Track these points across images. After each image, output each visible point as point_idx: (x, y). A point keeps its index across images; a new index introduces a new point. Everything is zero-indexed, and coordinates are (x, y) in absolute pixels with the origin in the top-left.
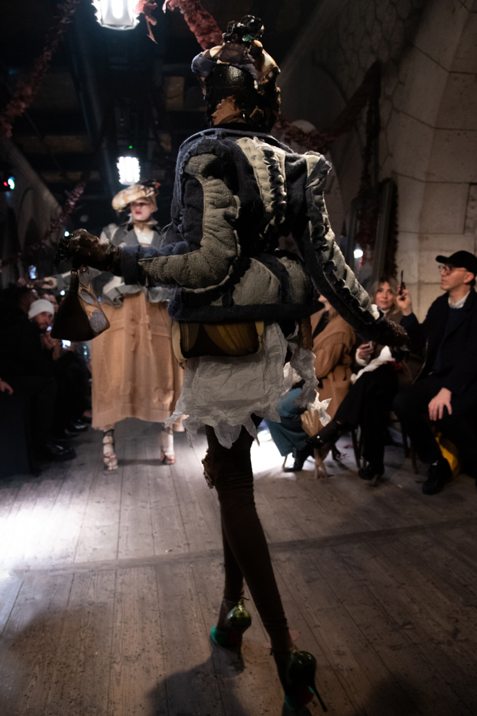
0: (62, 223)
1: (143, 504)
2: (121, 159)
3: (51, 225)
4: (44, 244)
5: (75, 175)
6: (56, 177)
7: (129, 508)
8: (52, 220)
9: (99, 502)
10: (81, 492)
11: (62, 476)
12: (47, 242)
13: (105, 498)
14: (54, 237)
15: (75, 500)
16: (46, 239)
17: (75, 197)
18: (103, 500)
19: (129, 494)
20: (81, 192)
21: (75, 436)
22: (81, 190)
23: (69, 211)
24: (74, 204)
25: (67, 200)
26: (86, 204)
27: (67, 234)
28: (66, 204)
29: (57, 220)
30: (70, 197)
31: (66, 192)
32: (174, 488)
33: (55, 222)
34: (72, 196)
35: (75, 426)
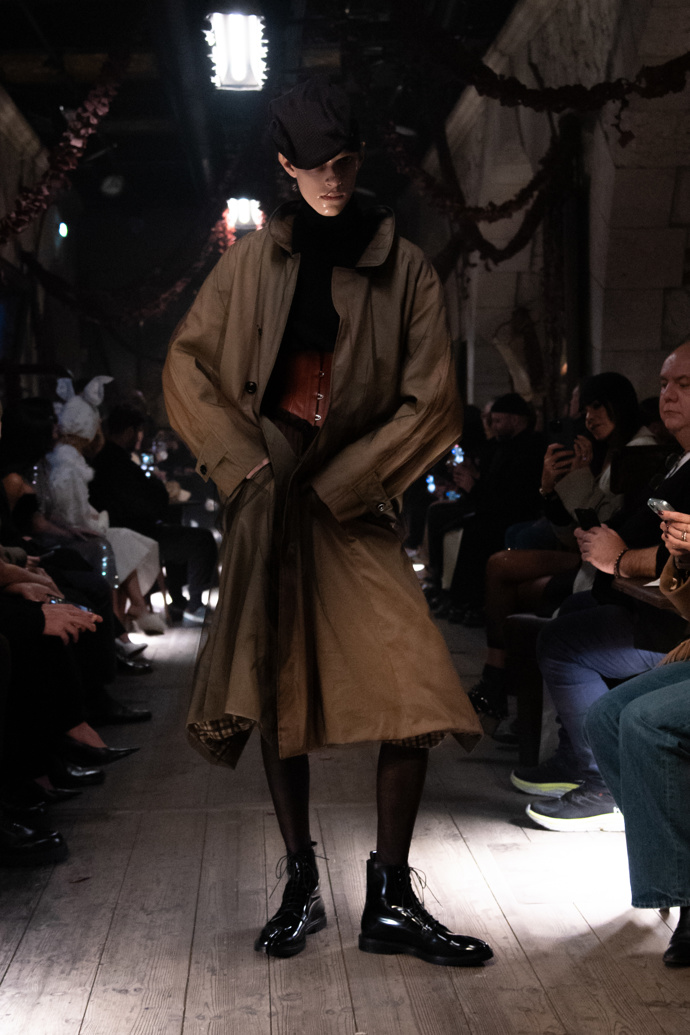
0: (46, 197)
1: (249, 1001)
2: (216, 19)
5: (87, 63)
6: (36, 68)
7: (210, 1013)
8: (22, 190)
9: (126, 991)
10: (75, 959)
11: (25, 913)
12: (7, 252)
13: (141, 981)
14: (25, 235)
15: (58, 983)
17: (87, 125)
18: (138, 985)
19: (213, 971)
20: (102, 111)
21: (70, 797)
22: (104, 105)
23: (67, 164)
24: (83, 144)
25: (65, 134)
26: (115, 146)
27: (63, 230)
28: (61, 144)
29: (35, 189)
30: (71, 124)
31: (62, 108)
32: (341, 956)
33: (30, 195)
34: (76, 123)
35: (69, 769)
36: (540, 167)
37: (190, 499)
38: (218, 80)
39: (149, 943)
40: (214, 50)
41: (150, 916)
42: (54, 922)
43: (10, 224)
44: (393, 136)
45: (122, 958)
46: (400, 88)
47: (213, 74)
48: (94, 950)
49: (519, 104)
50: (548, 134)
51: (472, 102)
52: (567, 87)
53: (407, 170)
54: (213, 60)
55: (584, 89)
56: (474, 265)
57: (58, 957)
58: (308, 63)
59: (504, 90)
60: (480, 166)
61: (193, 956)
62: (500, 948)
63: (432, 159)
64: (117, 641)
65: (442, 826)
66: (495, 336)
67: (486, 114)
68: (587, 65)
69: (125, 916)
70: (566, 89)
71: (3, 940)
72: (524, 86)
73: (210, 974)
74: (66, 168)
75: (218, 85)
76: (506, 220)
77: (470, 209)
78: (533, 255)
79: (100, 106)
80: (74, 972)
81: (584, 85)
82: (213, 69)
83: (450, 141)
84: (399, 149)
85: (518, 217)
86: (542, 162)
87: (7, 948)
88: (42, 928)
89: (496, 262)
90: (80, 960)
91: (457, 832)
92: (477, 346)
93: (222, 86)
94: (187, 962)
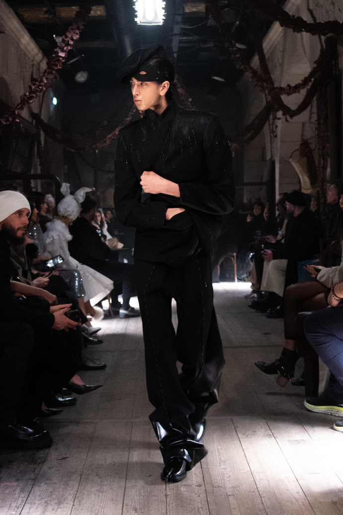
0: (45, 84)
3: (30, 87)
4: (19, 116)
5: (69, 12)
6: (40, 14)
8: (33, 80)
10: (59, 503)
11: (32, 476)
12: (25, 113)
14: (34, 104)
16: (22, 108)
17: (68, 44)
19: (136, 510)
20: (76, 37)
21: (56, 412)
22: (77, 34)
23: (57, 66)
24: (66, 55)
25: (55, 50)
26: (83, 55)
27: (55, 101)
28: (54, 55)
29: (39, 80)
30: (59, 44)
31: (54, 36)
32: (207, 503)
33: (37, 83)
34: (61, 44)
35: (57, 397)
36: (315, 65)
37: (123, 247)
38: (139, 20)
39: (100, 493)
40: (136, 4)
41: (101, 479)
42: (48, 481)
43: (26, 98)
44: (234, 49)
45: (85, 503)
46: (238, 23)
47: (136, 16)
48: (70, 497)
49: (303, 31)
50: (319, 47)
51: (277, 30)
52: (330, 22)
53: (243, 67)
54: (136, 9)
55: (339, 23)
56: (280, 119)
57: (51, 501)
58: (187, 11)
59: (295, 24)
60: (282, 65)
61: (125, 502)
62: (295, 498)
63: (256, 61)
64: (84, 325)
65: (263, 430)
66: (290, 157)
67: (285, 36)
68: (340, 10)
69: (87, 479)
70: (329, 23)
71: (21, 491)
72: (306, 22)
73: (134, 512)
74: (56, 68)
75: (138, 22)
76: (297, 94)
77: (277, 88)
78: (311, 113)
79: (74, 35)
80: (59, 510)
81: (338, 21)
82: (136, 14)
83: (265, 51)
84: (238, 56)
85: (303, 92)
86: (316, 62)
87: (23, 496)
88: (43, 484)
89: (291, 117)
90: (62, 503)
91: (271, 433)
92: (280, 163)
93: (141, 23)
94: (121, 505)
